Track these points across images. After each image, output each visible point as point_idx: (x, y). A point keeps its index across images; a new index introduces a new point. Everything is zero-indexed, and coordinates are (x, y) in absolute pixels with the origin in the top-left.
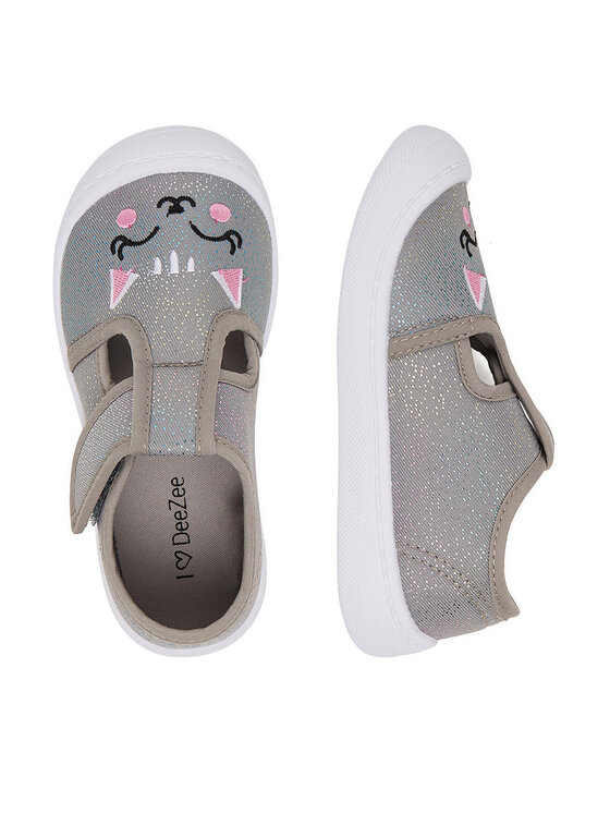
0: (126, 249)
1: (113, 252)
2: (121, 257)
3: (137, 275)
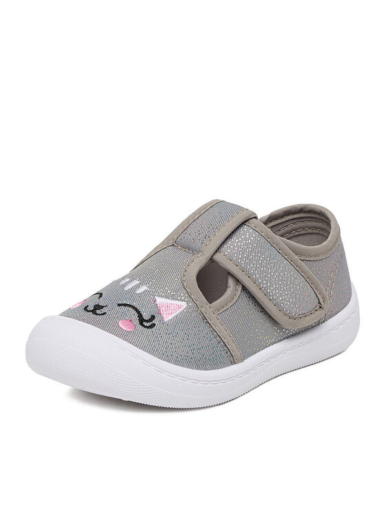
0: (146, 316)
1: (154, 325)
2: (153, 317)
3: (156, 298)
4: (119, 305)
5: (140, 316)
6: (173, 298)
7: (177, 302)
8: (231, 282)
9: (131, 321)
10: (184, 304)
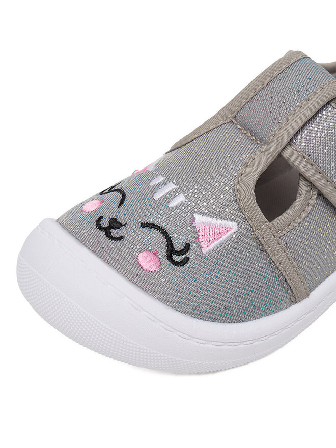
0: (178, 247)
1: (187, 259)
2: (187, 247)
3: (196, 216)
4: (143, 225)
5: (170, 245)
6: (219, 216)
7: (224, 222)
8: (303, 186)
9: (155, 254)
10: (234, 226)
